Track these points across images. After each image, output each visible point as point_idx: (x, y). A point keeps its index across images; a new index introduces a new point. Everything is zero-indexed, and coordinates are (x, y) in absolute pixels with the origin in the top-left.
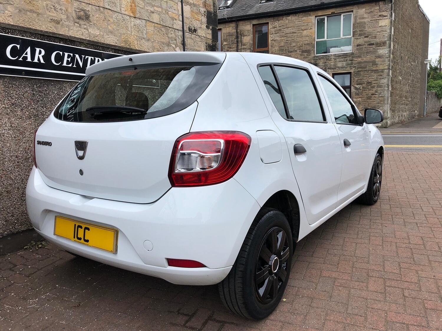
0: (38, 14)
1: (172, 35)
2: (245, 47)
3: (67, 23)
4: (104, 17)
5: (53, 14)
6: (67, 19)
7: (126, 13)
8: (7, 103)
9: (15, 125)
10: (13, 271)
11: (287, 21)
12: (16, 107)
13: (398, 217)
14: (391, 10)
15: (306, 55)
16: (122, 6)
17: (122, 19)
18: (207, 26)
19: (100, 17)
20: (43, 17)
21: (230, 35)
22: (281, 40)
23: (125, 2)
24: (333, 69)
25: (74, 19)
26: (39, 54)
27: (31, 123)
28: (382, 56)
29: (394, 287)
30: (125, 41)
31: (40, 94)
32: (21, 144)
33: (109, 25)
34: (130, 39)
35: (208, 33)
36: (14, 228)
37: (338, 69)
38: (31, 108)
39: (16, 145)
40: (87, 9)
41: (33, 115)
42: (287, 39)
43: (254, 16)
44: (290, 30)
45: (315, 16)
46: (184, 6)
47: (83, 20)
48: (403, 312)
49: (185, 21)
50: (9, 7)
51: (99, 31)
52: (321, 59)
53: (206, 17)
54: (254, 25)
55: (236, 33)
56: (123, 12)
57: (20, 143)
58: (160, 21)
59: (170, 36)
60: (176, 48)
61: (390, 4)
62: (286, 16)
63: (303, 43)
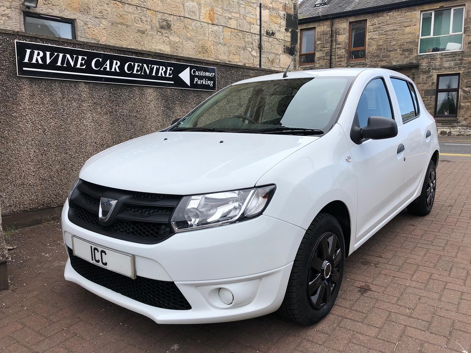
0: (127, 26)
1: (249, 38)
2: (340, 46)
3: (151, 33)
4: (184, 25)
5: (140, 26)
6: (151, 29)
7: (205, 20)
8: (91, 103)
9: (95, 119)
11: (388, 18)
12: (97, 106)
15: (407, 55)
16: (201, 15)
17: (201, 26)
18: (286, 29)
19: (180, 25)
20: (131, 28)
21: (324, 33)
22: (380, 39)
23: (204, 11)
24: (438, 69)
25: (157, 29)
26: (116, 65)
27: (107, 117)
30: (202, 46)
31: (115, 96)
32: (99, 133)
33: (188, 32)
34: (207, 44)
35: (286, 36)
37: (444, 69)
38: (108, 106)
39: (96, 134)
40: (169, 20)
41: (109, 112)
42: (387, 37)
43: (351, 13)
44: (391, 27)
45: (421, 11)
46: (262, 10)
47: (165, 29)
49: (262, 25)
50: (103, 21)
51: (178, 38)
52: (424, 58)
53: (285, 19)
54: (350, 23)
55: (331, 31)
56: (202, 20)
58: (237, 27)
59: (246, 40)
60: (252, 51)
62: (388, 11)
63: (404, 41)
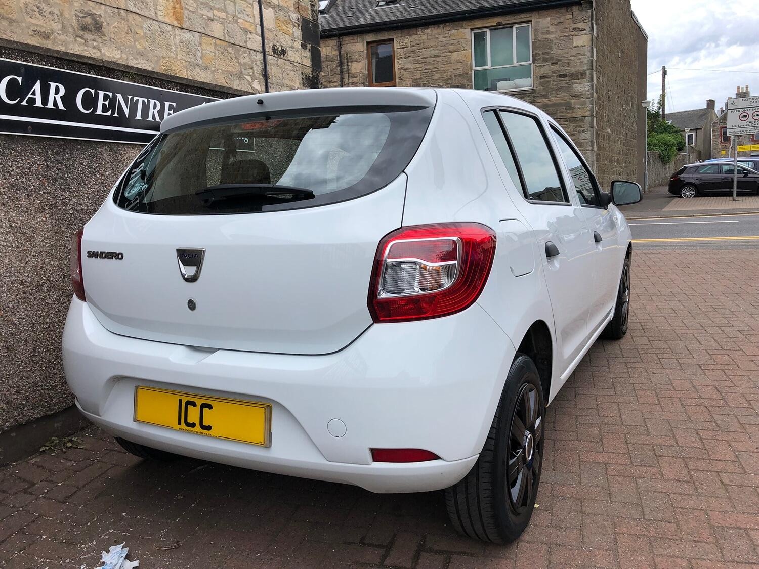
1: (245, 59)
2: (355, 80)
3: (63, 37)
4: (128, 27)
5: (38, 22)
6: (62, 30)
7: (167, 20)
8: (3, 185)
9: (16, 224)
10: (31, 493)
11: (424, 37)
12: (18, 192)
13: (665, 356)
14: (592, 20)
16: (158, 9)
17: (160, 30)
18: (302, 45)
19: (120, 26)
20: (19, 26)
21: (330, 59)
22: (416, 69)
23: (164, 1)
25: (74, 30)
26: (55, 94)
27: (44, 219)
28: (580, 94)
29: (703, 471)
30: (165, 70)
31: (59, 166)
32: (29, 259)
33: (137, 41)
34: (175, 66)
35: (304, 57)
36: (21, 416)
38: (44, 193)
39: (20, 261)
40: (97, 13)
41: (47, 205)
42: (426, 67)
43: (368, 28)
44: (430, 52)
45: (471, 29)
46: (263, 10)
47: (91, 31)
48: (732, 510)
49: (266, 36)
51: (119, 52)
53: (300, 28)
54: (368, 43)
55: (338, 56)
56: (160, 18)
57: (27, 257)
58: (224, 36)
59: (242, 61)
60: (253, 82)
61: (590, 11)
62: (423, 28)
63: (452, 73)
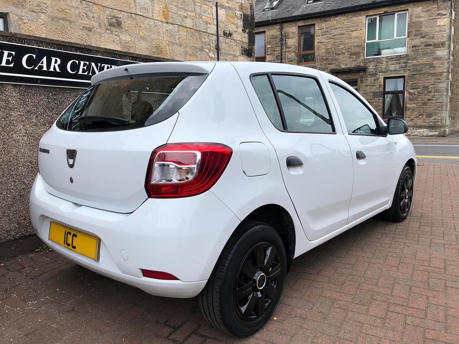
0: (71, 22)
1: (205, 39)
2: (290, 50)
3: (99, 30)
4: (136, 23)
5: (86, 22)
6: (99, 26)
7: (159, 18)
8: (23, 111)
9: (29, 132)
10: (21, 272)
11: (335, 22)
12: (31, 115)
13: (425, 236)
14: (451, 8)
15: (354, 58)
16: (154, 12)
17: (154, 24)
18: (243, 30)
19: (132, 23)
20: (75, 24)
21: (274, 37)
22: (328, 43)
23: (158, 8)
24: (384, 72)
25: (106, 26)
26: (55, 63)
27: (45, 129)
28: (440, 58)
29: (397, 313)
30: (156, 47)
31: (56, 102)
32: (36, 150)
33: (141, 31)
34: (162, 44)
35: (244, 37)
36: (26, 231)
37: (390, 72)
38: (46, 115)
39: (30, 151)
40: (119, 16)
41: (47, 122)
42: (335, 41)
43: (299, 18)
44: (338, 31)
45: (366, 16)
46: (219, 10)
47: (115, 26)
48: (399, 340)
49: (219, 25)
50: (42, 15)
51: (130, 37)
52: (371, 62)
53: (242, 20)
54: (299, 27)
55: (280, 35)
56: (155, 18)
57: (35, 149)
58: (193, 26)
59: (203, 40)
60: (209, 52)
61: (450, 2)
62: (335, 16)
63: (352, 45)
